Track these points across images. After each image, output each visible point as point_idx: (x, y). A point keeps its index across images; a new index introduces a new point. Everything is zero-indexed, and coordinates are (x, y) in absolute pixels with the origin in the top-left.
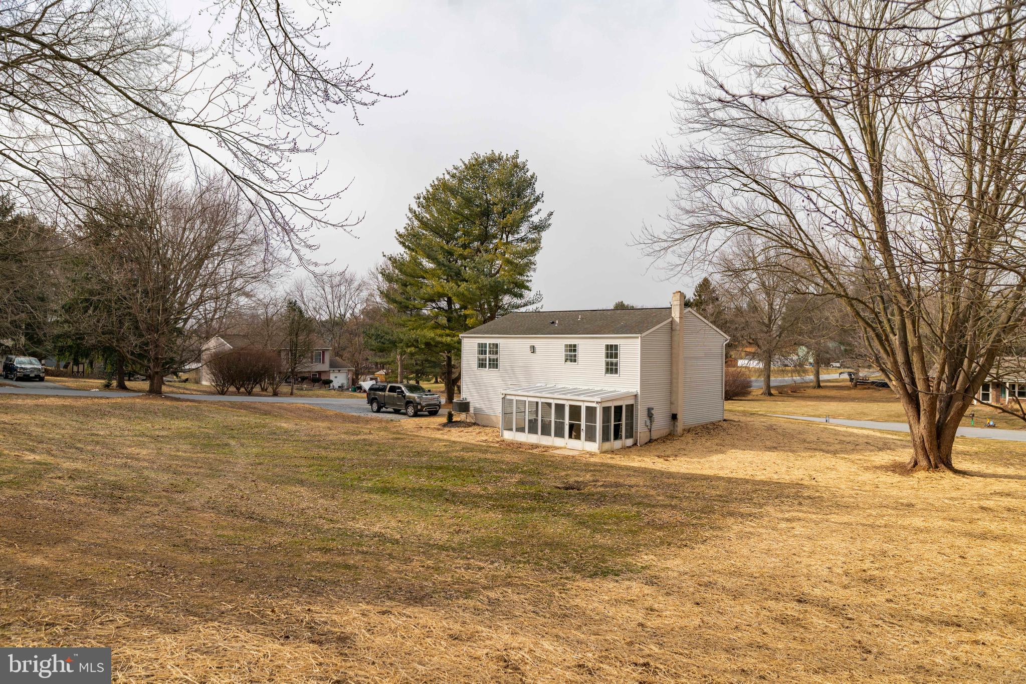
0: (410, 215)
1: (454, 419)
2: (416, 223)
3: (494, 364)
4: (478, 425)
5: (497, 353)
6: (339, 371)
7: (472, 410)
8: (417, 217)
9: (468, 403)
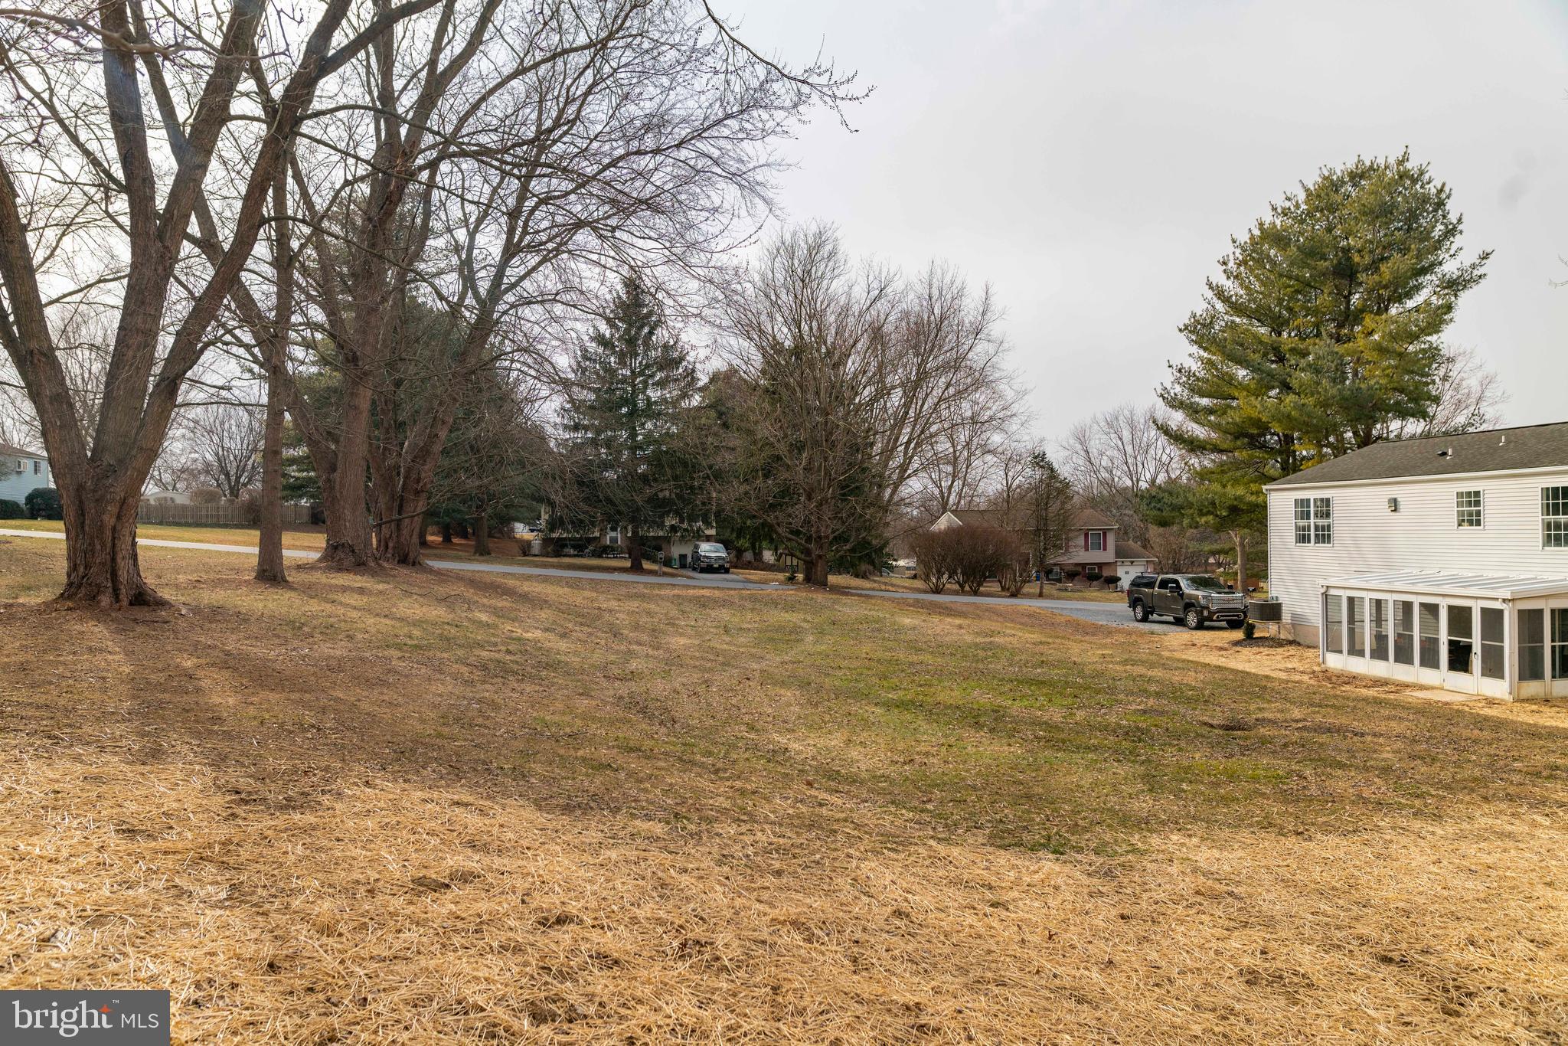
0: (1210, 294)
1: (1256, 635)
2: (1220, 306)
3: (1324, 536)
4: (1299, 644)
5: (1328, 515)
6: (1132, 562)
7: (1286, 617)
8: (1220, 294)
9: (1280, 605)
